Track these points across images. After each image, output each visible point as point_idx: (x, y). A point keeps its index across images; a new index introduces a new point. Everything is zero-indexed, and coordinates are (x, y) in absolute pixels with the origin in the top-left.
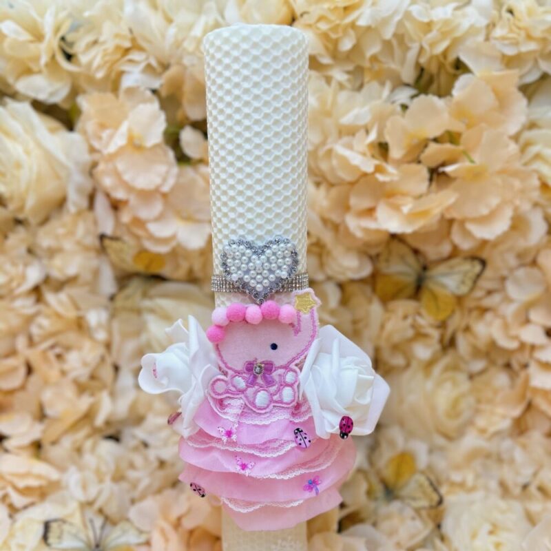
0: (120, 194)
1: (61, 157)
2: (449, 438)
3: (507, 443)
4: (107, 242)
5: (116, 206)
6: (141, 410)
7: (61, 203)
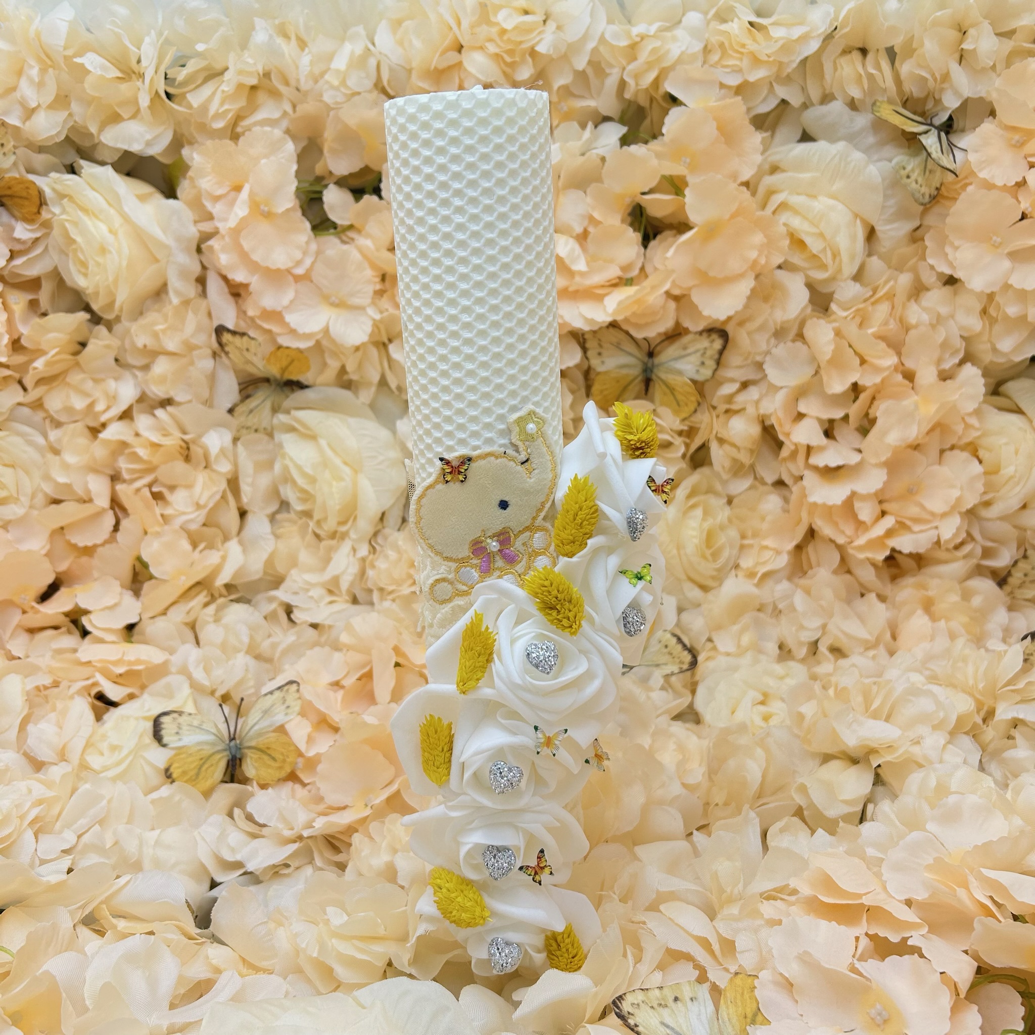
0: (239, 277)
1: (158, 233)
2: (704, 588)
3: (784, 586)
4: (226, 337)
5: (237, 292)
6: (280, 568)
7: (160, 292)
